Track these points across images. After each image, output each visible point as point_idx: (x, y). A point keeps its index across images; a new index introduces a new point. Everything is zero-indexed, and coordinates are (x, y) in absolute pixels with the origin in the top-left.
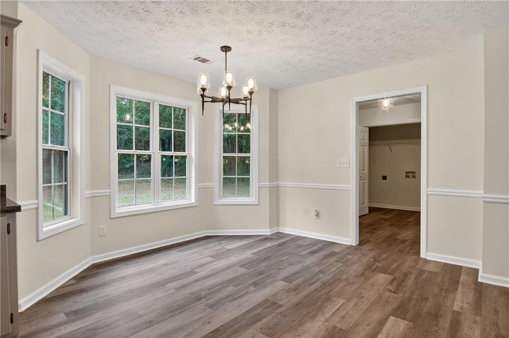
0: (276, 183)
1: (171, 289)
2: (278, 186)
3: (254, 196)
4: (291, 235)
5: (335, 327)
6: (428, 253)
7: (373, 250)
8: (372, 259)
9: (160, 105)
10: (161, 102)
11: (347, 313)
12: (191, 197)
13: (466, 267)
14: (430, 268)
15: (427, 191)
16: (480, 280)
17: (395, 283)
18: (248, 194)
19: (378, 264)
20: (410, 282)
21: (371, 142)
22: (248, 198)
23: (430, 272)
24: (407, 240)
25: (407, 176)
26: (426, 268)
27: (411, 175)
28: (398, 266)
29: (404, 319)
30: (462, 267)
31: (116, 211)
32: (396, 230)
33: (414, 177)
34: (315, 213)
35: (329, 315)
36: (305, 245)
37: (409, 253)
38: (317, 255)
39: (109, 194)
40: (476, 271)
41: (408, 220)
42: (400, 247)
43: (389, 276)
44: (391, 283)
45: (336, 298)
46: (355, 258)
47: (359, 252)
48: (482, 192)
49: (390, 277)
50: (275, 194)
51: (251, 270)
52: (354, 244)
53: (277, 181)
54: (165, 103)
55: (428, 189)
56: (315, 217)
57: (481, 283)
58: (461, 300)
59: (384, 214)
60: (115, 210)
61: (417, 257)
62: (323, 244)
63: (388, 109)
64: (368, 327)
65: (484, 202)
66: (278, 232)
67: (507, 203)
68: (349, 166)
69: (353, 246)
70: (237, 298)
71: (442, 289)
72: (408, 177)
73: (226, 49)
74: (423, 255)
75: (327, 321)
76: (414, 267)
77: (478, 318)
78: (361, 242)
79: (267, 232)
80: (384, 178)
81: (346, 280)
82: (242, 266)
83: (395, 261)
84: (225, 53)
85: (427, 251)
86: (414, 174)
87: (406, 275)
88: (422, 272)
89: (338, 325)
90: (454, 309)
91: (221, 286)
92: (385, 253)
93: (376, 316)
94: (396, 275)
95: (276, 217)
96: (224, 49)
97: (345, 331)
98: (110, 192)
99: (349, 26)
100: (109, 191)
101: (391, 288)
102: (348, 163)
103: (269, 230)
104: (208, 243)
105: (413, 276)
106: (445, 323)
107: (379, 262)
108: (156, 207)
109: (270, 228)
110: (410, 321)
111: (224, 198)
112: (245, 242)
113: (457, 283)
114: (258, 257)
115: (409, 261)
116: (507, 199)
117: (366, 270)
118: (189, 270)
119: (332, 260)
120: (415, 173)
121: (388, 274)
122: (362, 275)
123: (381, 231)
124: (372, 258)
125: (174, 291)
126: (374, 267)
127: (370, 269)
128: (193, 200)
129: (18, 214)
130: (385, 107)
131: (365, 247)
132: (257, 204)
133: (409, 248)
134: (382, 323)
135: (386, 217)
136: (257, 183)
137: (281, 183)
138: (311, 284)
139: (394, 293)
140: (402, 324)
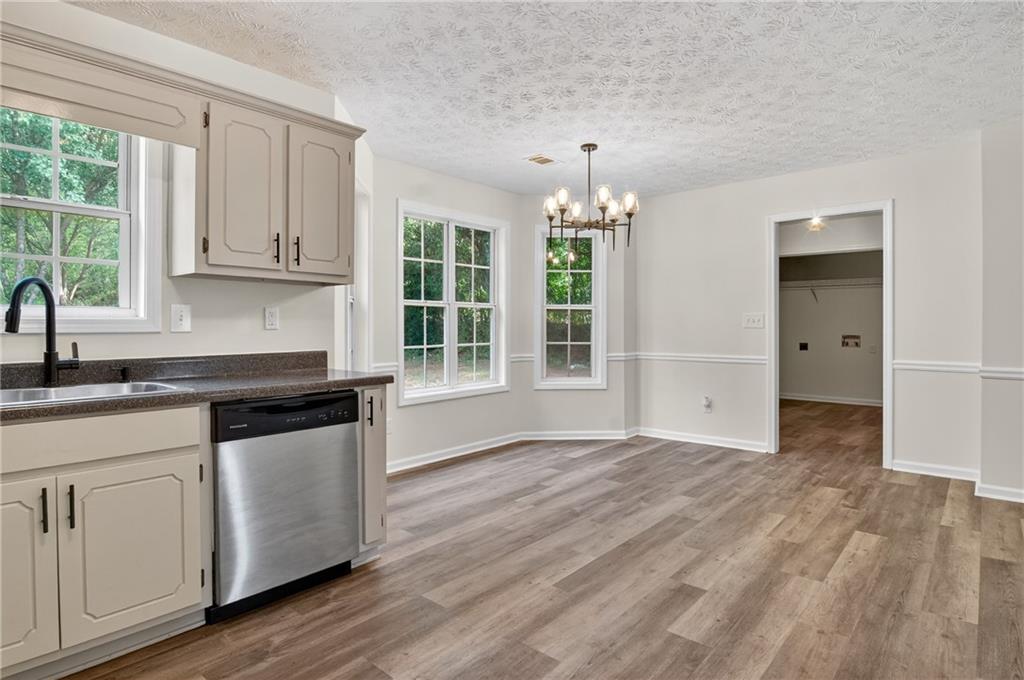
0: (633, 354)
1: (525, 505)
2: (636, 359)
3: (599, 375)
4: (661, 440)
5: (783, 542)
6: (896, 461)
7: (805, 459)
8: (808, 471)
9: (456, 227)
10: (459, 222)
11: (794, 528)
12: (498, 376)
13: (956, 480)
14: (901, 481)
15: (893, 364)
16: (977, 494)
17: (852, 498)
18: (587, 372)
19: (819, 477)
20: (874, 495)
21: (783, 283)
22: (588, 379)
23: (900, 485)
24: (856, 447)
25: (845, 344)
26: (894, 480)
27: (851, 342)
28: (851, 480)
29: (875, 533)
30: (949, 479)
31: (406, 397)
32: (834, 433)
33: (857, 344)
34: (704, 402)
35: (771, 529)
36: (692, 454)
37: (864, 462)
38: (718, 466)
39: (395, 369)
40: (973, 484)
41: (851, 419)
42: (847, 455)
43: (841, 490)
44: (846, 497)
45: (770, 514)
46: (780, 469)
47: (783, 461)
48: (979, 364)
49: (843, 492)
50: (633, 371)
51: (627, 484)
52: (773, 452)
53: (636, 350)
54: (463, 223)
55: (895, 361)
56: (704, 409)
57: (979, 498)
58: (950, 515)
59: (807, 409)
60: (403, 394)
61: (876, 468)
62: (720, 451)
63: (818, 229)
64: (828, 542)
65: (983, 377)
66: (637, 436)
67: (1021, 380)
68: (764, 324)
69: (771, 454)
70: (631, 514)
71: (922, 505)
72: (847, 344)
73: (590, 147)
74: (887, 464)
75: (770, 535)
76: (876, 479)
77: (976, 533)
78: (783, 449)
79: (621, 435)
80: (804, 347)
81: (777, 494)
82: (612, 478)
83: (844, 473)
84: (587, 152)
85: (893, 458)
86: (857, 340)
87: (866, 489)
88: (890, 486)
89: (788, 540)
90: (942, 524)
91: (596, 502)
92: (826, 462)
93: (835, 531)
94: (851, 489)
95: (634, 411)
96: (587, 148)
97: (798, 545)
98: (397, 366)
99: (785, 121)
100: (396, 364)
101: (847, 503)
102: (761, 321)
103: (624, 432)
104: (532, 450)
105: (877, 491)
106: (933, 537)
107: (820, 474)
108: (450, 391)
109: (626, 429)
110: (884, 535)
111: (548, 379)
112: (591, 449)
113: (944, 497)
114: (625, 469)
115: (866, 474)
116: (1021, 373)
117: (803, 483)
118: (530, 483)
119: (746, 471)
120: (858, 337)
121: (838, 487)
122: (799, 489)
123: (810, 435)
124: (808, 468)
125: (532, 506)
126: (814, 480)
127: (808, 481)
128: (503, 382)
129: (388, 385)
130: (814, 227)
131: (791, 456)
132: (605, 387)
133: (862, 457)
134: (846, 537)
135: (810, 413)
136: (605, 352)
137: (642, 354)
138: (728, 500)
139: (852, 508)
140: (873, 540)
